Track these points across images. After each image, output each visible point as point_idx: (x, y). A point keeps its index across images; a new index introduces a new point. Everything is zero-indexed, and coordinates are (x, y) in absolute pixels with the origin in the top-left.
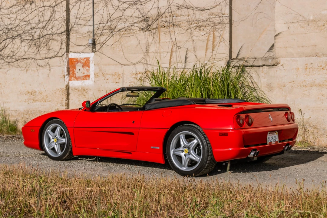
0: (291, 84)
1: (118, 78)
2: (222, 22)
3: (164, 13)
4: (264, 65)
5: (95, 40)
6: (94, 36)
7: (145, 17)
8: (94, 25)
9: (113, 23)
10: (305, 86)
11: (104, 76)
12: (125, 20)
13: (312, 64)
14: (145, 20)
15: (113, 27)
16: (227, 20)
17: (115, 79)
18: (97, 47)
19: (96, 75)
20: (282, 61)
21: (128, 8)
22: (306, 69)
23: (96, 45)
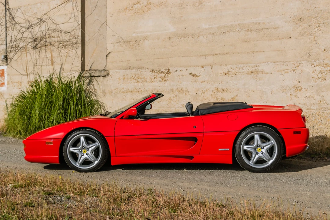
0: (116, 90)
1: (20, 85)
2: (77, 43)
3: (45, 35)
4: (100, 76)
5: (7, 56)
6: (7, 53)
7: (35, 38)
8: (6, 44)
9: (17, 43)
10: (124, 92)
11: (12, 84)
12: (24, 41)
13: (127, 75)
14: (35, 41)
15: (17, 46)
16: (80, 41)
17: (19, 86)
18: (9, 61)
19: (8, 83)
20: (111, 73)
21: (25, 31)
22: (124, 79)
23: (8, 60)
